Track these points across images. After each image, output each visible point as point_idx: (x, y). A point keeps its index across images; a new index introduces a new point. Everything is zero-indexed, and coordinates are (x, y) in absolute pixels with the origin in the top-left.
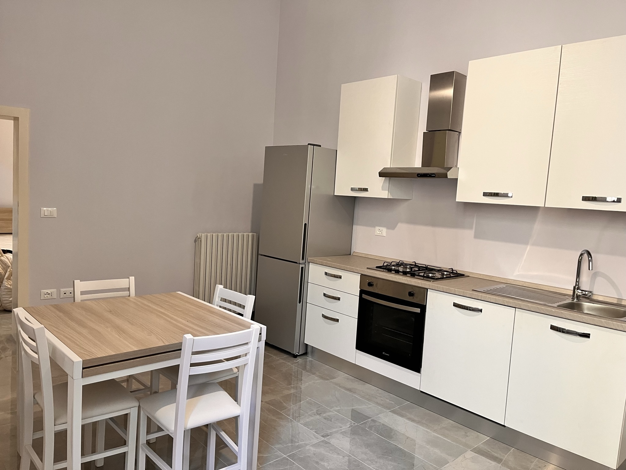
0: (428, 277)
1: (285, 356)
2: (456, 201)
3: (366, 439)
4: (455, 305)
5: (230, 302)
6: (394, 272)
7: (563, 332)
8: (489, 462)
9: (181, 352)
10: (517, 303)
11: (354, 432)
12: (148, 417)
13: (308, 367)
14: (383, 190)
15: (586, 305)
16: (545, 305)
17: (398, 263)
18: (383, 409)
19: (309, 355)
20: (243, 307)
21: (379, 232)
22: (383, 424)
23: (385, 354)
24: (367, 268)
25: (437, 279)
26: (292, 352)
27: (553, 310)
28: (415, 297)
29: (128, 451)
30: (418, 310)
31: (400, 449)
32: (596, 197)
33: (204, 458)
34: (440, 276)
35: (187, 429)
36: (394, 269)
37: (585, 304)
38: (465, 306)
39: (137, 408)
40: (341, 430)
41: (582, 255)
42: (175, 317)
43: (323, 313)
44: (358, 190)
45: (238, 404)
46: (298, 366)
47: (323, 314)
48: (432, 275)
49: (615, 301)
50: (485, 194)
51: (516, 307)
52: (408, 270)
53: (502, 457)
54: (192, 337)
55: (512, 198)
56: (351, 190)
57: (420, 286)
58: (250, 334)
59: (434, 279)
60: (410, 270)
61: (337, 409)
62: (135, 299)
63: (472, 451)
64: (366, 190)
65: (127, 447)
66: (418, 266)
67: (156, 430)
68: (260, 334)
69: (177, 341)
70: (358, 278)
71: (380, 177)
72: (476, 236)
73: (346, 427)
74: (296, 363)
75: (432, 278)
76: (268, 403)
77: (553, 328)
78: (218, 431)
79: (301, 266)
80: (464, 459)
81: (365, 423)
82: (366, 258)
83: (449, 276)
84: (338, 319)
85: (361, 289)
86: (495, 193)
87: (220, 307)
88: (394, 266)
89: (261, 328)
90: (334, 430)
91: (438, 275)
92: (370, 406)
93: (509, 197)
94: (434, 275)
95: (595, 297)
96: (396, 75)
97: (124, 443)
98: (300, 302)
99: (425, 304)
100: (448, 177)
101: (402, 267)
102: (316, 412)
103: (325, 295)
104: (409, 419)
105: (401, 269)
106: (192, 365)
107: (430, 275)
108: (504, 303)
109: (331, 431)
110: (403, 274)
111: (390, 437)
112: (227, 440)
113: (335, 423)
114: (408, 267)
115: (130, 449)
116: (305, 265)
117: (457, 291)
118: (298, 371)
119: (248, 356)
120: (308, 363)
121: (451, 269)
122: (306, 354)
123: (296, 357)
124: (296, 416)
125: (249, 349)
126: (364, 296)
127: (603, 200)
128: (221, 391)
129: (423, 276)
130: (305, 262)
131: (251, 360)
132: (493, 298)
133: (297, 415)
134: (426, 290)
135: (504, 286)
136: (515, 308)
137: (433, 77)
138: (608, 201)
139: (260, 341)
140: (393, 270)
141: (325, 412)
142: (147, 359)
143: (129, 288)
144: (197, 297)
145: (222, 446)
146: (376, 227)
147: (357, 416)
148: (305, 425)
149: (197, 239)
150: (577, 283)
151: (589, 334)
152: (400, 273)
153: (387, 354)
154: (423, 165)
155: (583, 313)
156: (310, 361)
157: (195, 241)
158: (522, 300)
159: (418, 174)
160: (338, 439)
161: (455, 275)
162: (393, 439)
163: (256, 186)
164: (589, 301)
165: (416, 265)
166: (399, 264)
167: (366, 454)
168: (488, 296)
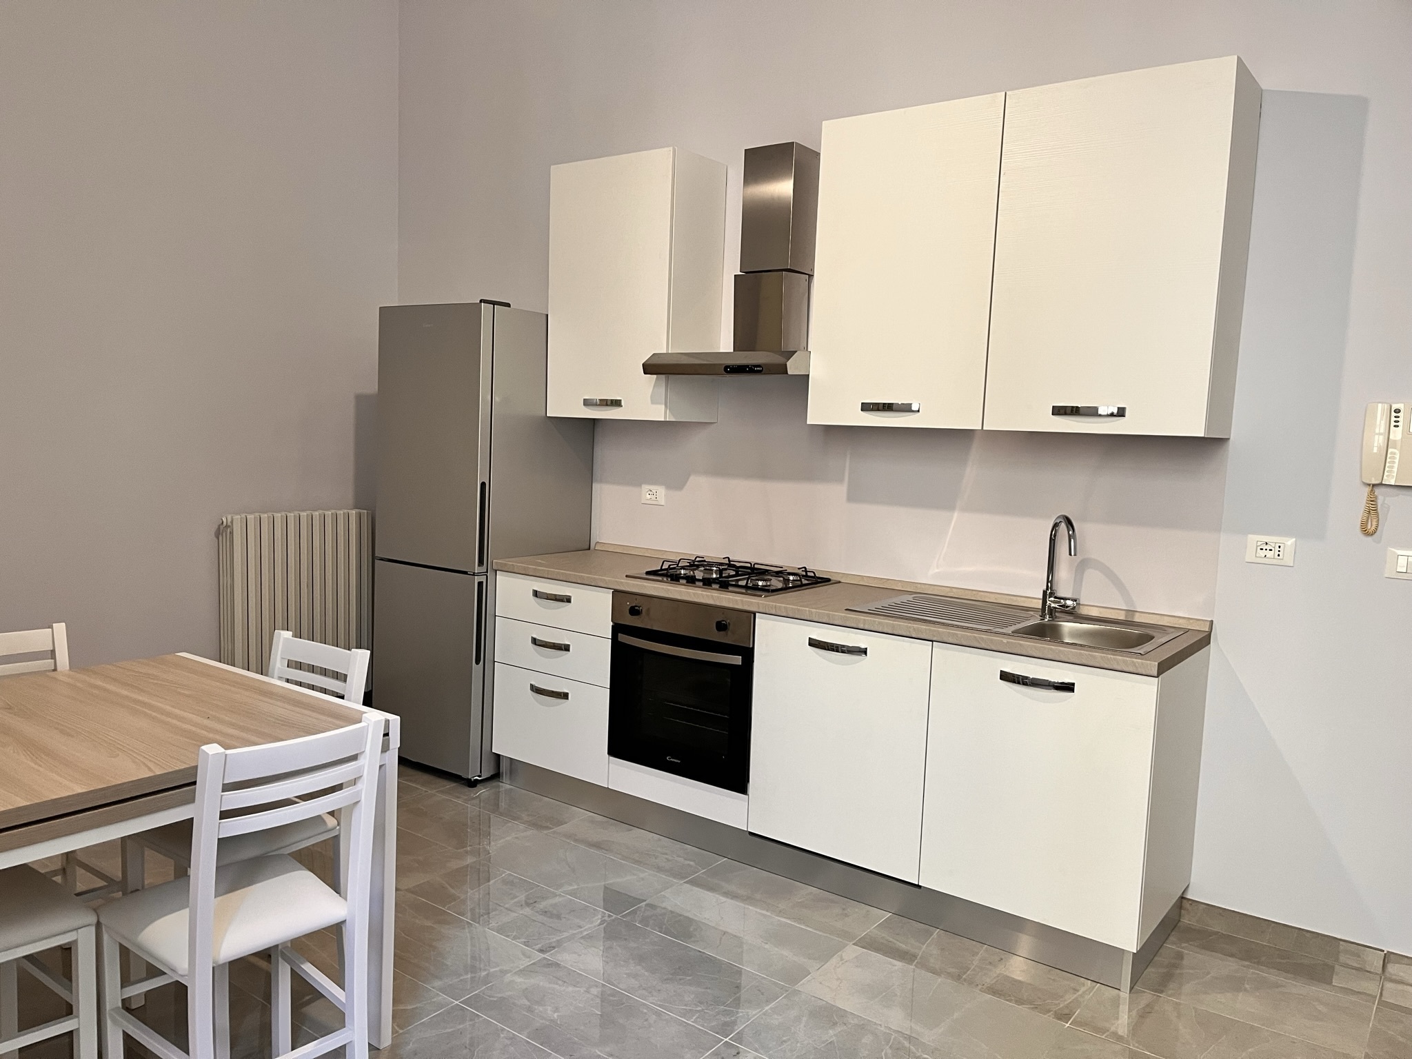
0: (756, 588)
1: (449, 785)
2: (808, 423)
3: (635, 945)
4: (814, 643)
5: (312, 669)
6: (684, 581)
7: (1025, 684)
8: (890, 963)
9: (195, 789)
10: (935, 631)
11: (611, 933)
12: (121, 946)
13: (503, 805)
14: (653, 402)
15: (1068, 626)
16: (986, 631)
17: (694, 562)
18: (671, 879)
19: (505, 778)
20: (342, 677)
21: (649, 497)
22: (672, 912)
23: (672, 760)
24: (627, 576)
25: (773, 591)
26: (464, 776)
27: (1005, 641)
28: (729, 633)
29: (78, 1029)
30: (737, 660)
31: (711, 960)
32: (1077, 407)
33: (266, 1030)
34: (780, 585)
35: (221, 962)
36: (684, 574)
37: (1066, 626)
38: (832, 645)
39: (93, 929)
40: (581, 932)
41: (1056, 525)
42: (177, 711)
43: (533, 683)
44: (599, 405)
45: (340, 896)
46: (480, 804)
47: (532, 685)
48: (764, 583)
49: (1122, 616)
50: (866, 407)
51: (934, 639)
52: (714, 576)
53: (916, 951)
54: (221, 750)
55: (918, 414)
56: (584, 405)
57: (739, 607)
58: (362, 734)
59: (768, 591)
60: (718, 576)
61: (571, 888)
62: (69, 676)
63: (857, 945)
64: (616, 403)
65: (76, 1020)
66: (734, 566)
67: (144, 975)
68: (386, 735)
69: (185, 763)
70: (607, 598)
71: (645, 373)
72: (852, 498)
73: (592, 925)
74: (473, 799)
75: (763, 589)
76: (412, 892)
77: (1005, 676)
78: (297, 962)
79: (477, 579)
80: (841, 963)
81: (634, 912)
82: (621, 555)
83: (799, 583)
84: (567, 694)
85: (615, 623)
86: (886, 404)
87: (288, 681)
88: (684, 569)
89: (387, 722)
90: (566, 934)
91: (776, 583)
92: (642, 875)
93: (913, 411)
94: (768, 584)
95: (1084, 611)
96: (671, 148)
97: (68, 1010)
98: (477, 662)
99: (751, 646)
100: (789, 373)
101: (701, 571)
102: (525, 901)
103: (534, 641)
104: (727, 894)
105: (699, 574)
106: (224, 815)
107: (760, 583)
108: (910, 632)
109: (559, 938)
110: (704, 585)
111: (687, 935)
112: (319, 980)
113: (569, 920)
114: (715, 568)
115: (83, 1023)
116: (487, 577)
117: (814, 612)
118: (480, 816)
119: (359, 786)
120: (502, 796)
121: (804, 569)
122: (496, 776)
123: (475, 786)
124: (480, 913)
125: (361, 768)
126: (623, 638)
127: (1092, 412)
128: (301, 870)
129: (746, 587)
130: (487, 570)
131: (366, 791)
132: (887, 624)
133: (482, 911)
134: (752, 615)
135: (910, 598)
136: (932, 641)
137: (748, 152)
138: (1100, 415)
139: (386, 751)
140: (683, 578)
141: (544, 898)
142: (110, 811)
143: (53, 652)
144: (230, 663)
145: (308, 998)
146: (643, 486)
147: (616, 900)
148: (500, 930)
149: (222, 527)
150: (1049, 584)
151: (1073, 684)
152: (697, 583)
153: (676, 761)
154: (738, 345)
155: (1063, 643)
156: (506, 790)
157: (218, 534)
158: (943, 624)
159: (726, 367)
160: (575, 953)
161: (811, 581)
162: (693, 939)
163: (359, 399)
164: (1071, 618)
165: (730, 565)
166: (696, 563)
167: (635, 976)
168: (878, 620)
